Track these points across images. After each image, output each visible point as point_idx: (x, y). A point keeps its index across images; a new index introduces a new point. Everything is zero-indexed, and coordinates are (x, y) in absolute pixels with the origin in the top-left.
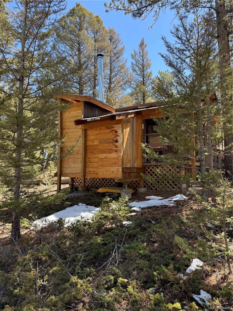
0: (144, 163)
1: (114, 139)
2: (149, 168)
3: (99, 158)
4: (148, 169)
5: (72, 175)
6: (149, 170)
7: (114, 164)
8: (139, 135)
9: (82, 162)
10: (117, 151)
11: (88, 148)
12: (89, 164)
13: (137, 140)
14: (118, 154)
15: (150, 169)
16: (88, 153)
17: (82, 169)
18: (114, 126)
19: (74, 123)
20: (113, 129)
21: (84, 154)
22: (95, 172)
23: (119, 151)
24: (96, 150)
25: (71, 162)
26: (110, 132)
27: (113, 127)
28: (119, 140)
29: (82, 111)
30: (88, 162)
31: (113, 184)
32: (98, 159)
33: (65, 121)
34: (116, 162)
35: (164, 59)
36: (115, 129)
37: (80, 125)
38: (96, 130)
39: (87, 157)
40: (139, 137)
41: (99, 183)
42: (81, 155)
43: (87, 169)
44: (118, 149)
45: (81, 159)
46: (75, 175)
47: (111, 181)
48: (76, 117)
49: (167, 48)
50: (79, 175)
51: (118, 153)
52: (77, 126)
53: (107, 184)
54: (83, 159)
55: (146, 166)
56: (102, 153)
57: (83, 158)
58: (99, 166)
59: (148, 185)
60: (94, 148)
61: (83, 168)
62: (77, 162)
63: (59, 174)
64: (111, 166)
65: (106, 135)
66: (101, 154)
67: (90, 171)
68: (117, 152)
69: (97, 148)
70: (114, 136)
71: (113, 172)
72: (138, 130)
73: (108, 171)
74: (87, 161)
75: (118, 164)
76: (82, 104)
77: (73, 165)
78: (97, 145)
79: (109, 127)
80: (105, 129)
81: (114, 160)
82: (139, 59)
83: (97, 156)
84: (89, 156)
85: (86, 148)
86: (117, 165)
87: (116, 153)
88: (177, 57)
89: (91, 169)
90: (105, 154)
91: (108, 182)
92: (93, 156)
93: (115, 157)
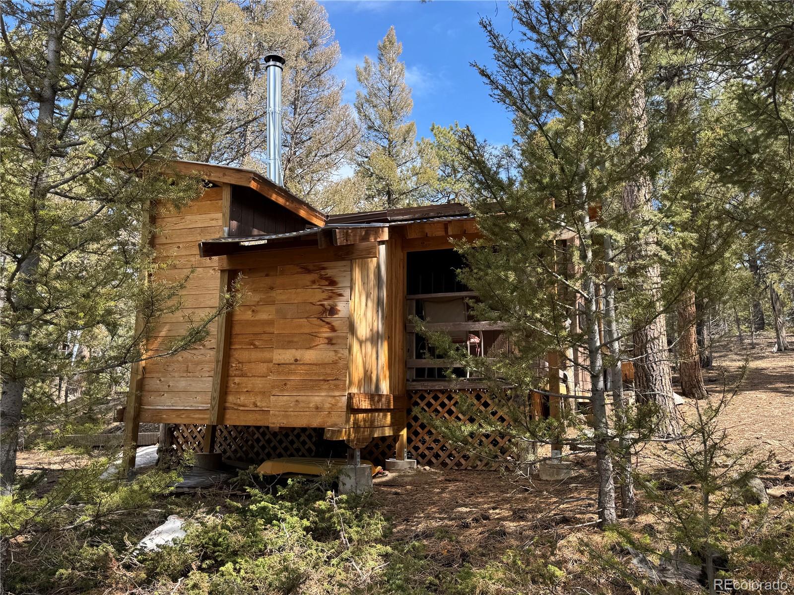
0: (408, 380)
1: (325, 303)
2: (422, 398)
3: (274, 362)
4: (419, 401)
5: (178, 416)
6: (423, 404)
7: (322, 383)
8: (396, 297)
9: (216, 373)
10: (334, 342)
11: (237, 329)
12: (237, 380)
13: (392, 311)
14: (335, 351)
15: (425, 401)
16: (237, 347)
17: (213, 398)
18: (326, 264)
19: (196, 251)
20: (323, 272)
21: (222, 350)
22: (256, 406)
23: (339, 341)
24: (265, 337)
25: (176, 374)
26: (314, 282)
27: (324, 268)
28: (339, 308)
29: (224, 215)
30: (235, 376)
31: (307, 447)
32: (271, 365)
33: (164, 241)
34: (330, 375)
35: (487, 81)
36: (330, 273)
37: (215, 258)
38: (267, 275)
39: (232, 359)
40: (396, 304)
41: (261, 444)
42: (213, 353)
43: (231, 398)
44: (338, 337)
45: (213, 365)
46: (188, 417)
47: (302, 439)
48: (202, 231)
49: (495, 51)
50: (202, 416)
51: (336, 348)
52: (206, 261)
53: (286, 449)
54: (220, 364)
55: (416, 392)
56: (283, 348)
57: (218, 362)
58: (273, 387)
59: (420, 451)
60: (258, 330)
61: (217, 395)
62: (197, 374)
63: (131, 412)
64: (312, 388)
65: (299, 290)
66: (280, 351)
67: (240, 405)
68: (332, 344)
69: (268, 329)
70: (325, 295)
71: (317, 408)
72: (394, 281)
73: (302, 405)
74: (232, 372)
75: (336, 382)
76: (226, 195)
77: (182, 384)
78: (270, 323)
79: (311, 267)
80: (298, 273)
81: (322, 370)
82: (380, 86)
83: (266, 355)
84: (241, 354)
85: (231, 332)
86: (332, 386)
87: (329, 346)
88: (525, 79)
89: (243, 399)
90: (294, 350)
91: (292, 442)
92: (255, 355)
93: (326, 361)
